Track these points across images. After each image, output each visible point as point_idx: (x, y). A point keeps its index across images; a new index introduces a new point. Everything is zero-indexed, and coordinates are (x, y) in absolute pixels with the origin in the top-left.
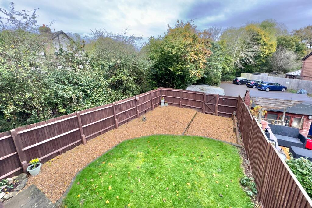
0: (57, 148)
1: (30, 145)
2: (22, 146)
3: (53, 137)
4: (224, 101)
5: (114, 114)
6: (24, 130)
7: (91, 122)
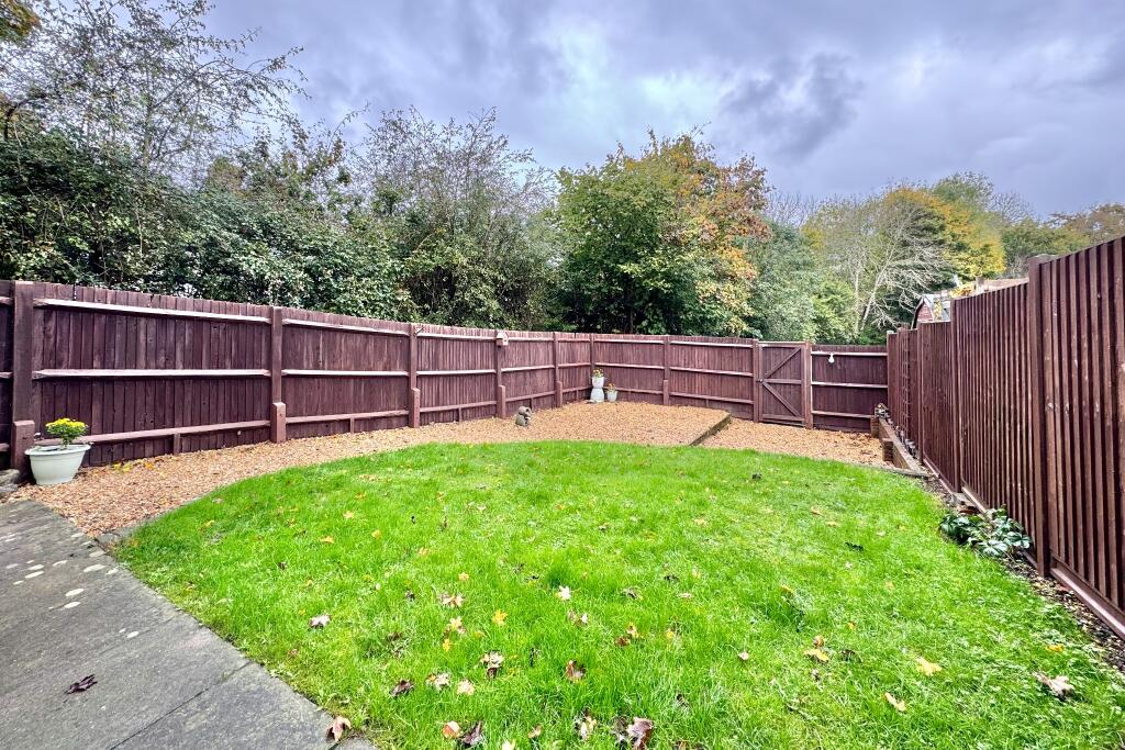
0: (168, 421)
1: (68, 367)
2: (37, 359)
3: (165, 368)
4: (831, 365)
5: (408, 370)
6: (64, 297)
7: (316, 367)
